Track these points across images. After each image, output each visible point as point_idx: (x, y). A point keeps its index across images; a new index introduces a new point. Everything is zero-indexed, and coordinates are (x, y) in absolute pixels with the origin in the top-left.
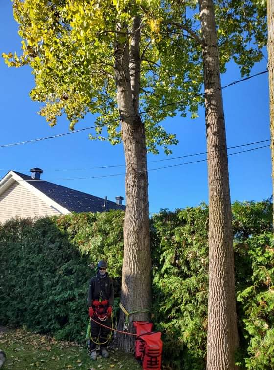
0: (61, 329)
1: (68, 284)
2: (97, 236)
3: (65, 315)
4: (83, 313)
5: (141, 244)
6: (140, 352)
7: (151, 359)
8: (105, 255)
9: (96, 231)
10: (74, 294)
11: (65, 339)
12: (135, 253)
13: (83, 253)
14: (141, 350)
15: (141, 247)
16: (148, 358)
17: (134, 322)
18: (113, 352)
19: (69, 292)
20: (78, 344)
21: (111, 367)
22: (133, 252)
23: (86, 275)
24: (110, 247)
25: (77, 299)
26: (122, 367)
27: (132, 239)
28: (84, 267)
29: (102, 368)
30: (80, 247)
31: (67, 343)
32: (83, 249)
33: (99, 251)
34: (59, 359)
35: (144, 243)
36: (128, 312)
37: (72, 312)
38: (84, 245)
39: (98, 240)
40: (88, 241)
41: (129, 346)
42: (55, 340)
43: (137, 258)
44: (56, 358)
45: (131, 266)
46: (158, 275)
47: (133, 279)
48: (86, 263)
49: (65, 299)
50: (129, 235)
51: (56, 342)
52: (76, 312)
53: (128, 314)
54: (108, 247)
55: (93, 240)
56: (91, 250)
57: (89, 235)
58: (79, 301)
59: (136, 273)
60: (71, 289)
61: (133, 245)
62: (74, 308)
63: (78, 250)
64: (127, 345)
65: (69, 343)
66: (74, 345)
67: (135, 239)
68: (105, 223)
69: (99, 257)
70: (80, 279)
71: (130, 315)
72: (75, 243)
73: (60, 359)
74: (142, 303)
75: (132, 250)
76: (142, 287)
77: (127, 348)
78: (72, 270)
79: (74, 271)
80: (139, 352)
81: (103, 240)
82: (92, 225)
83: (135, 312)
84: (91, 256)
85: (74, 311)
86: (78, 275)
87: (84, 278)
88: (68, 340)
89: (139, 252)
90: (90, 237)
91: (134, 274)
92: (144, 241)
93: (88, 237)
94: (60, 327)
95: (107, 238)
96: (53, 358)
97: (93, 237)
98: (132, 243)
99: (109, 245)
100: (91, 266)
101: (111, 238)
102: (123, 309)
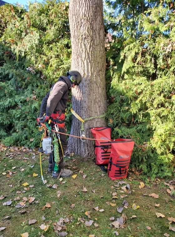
0: (7, 136)
1: (6, 91)
2: (32, 32)
3: (9, 123)
4: (30, 120)
5: (96, 37)
6: (103, 159)
7: (120, 169)
8: (46, 56)
9: (29, 26)
10: (15, 101)
11: (14, 145)
12: (88, 49)
13: (18, 54)
14: (103, 157)
15: (95, 41)
16: (117, 168)
17: (91, 129)
18: (69, 158)
19: (9, 100)
20: (29, 149)
21: (73, 179)
22: (86, 49)
23: (26, 80)
24: (51, 46)
25: (20, 107)
26: (86, 177)
27: (84, 30)
28: (22, 71)
29: (64, 182)
30: (12, 47)
31: (16, 149)
32: (17, 49)
33: (37, 51)
34: (11, 173)
35: (100, 36)
36: (83, 119)
37: (16, 120)
38: (17, 45)
39: (34, 37)
40: (21, 39)
41: (87, 150)
42: (3, 146)
43: (91, 56)
44: (8, 173)
45: (84, 66)
46: (117, 76)
47: (87, 82)
48: (24, 67)
49: (5, 107)
50: (79, 25)
51: (5, 149)
52: (21, 119)
53: (83, 121)
54: (48, 46)
55: (27, 38)
56: (27, 50)
57: (22, 32)
58: (23, 109)
59: (90, 74)
60: (11, 96)
61: (85, 38)
62: (19, 116)
63: (11, 51)
64: (83, 150)
65: (19, 149)
66: (24, 150)
67: (88, 30)
68: (40, 15)
69: (39, 58)
70: (20, 85)
71: (86, 122)
72: (6, 43)
73: (13, 173)
74: (98, 109)
75: (85, 45)
76: (97, 91)
77: (84, 153)
78: (8, 75)
79: (10, 76)
80: (101, 159)
81: (41, 38)
82: (23, 19)
83: (91, 118)
84: (28, 57)
85: (19, 119)
86: (16, 80)
87: (24, 83)
88: (17, 145)
89: (94, 48)
90: (24, 34)
91: (88, 76)
92: (99, 34)
93: (20, 35)
94: (6, 134)
95: (45, 35)
96: (4, 174)
97: (27, 34)
98: (84, 36)
99: (49, 43)
100: (31, 69)
101: (52, 34)
102: (77, 116)
